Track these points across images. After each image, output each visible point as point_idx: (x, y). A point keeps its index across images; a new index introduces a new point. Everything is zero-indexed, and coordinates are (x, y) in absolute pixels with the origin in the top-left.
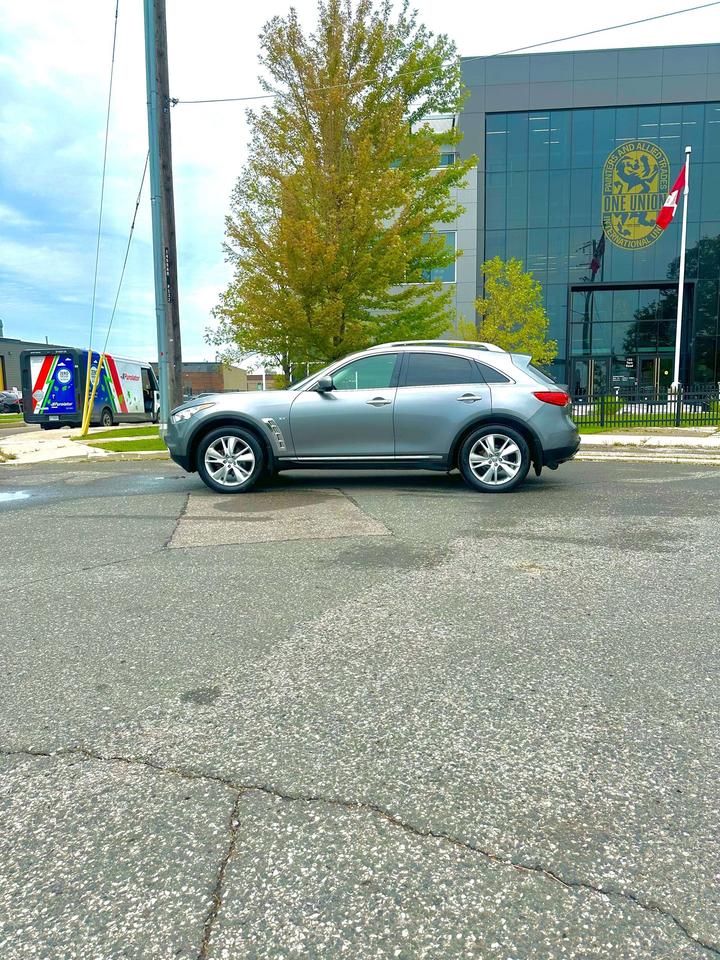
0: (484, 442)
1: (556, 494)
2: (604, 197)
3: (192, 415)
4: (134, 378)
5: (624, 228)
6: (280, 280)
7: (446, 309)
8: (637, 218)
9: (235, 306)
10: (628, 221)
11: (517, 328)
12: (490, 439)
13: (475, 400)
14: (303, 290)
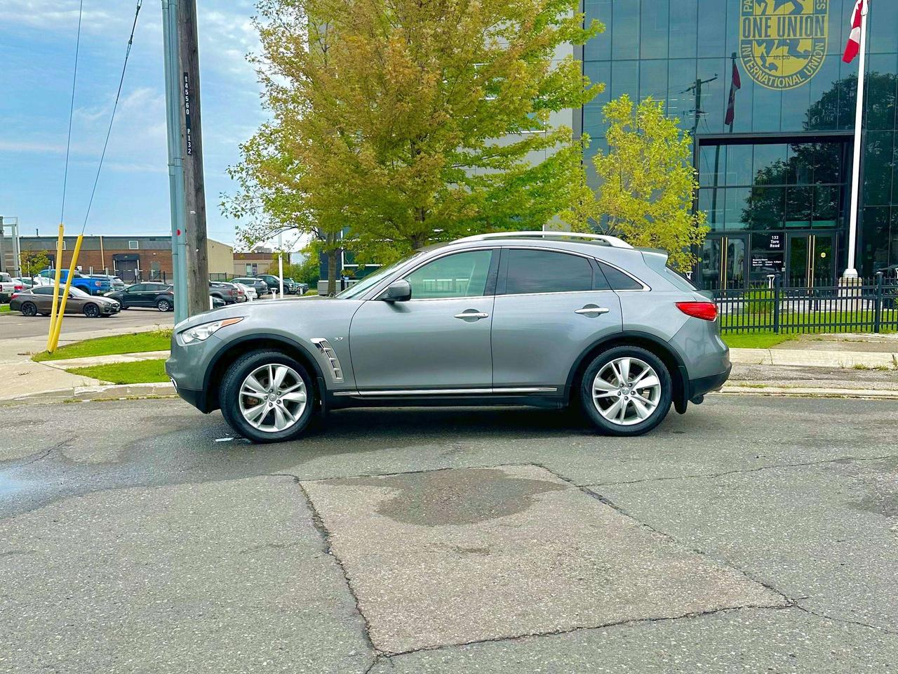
2: (742, 18)
3: (211, 334)
5: (769, 60)
8: (786, 48)
10: (774, 52)
13: (599, 313)
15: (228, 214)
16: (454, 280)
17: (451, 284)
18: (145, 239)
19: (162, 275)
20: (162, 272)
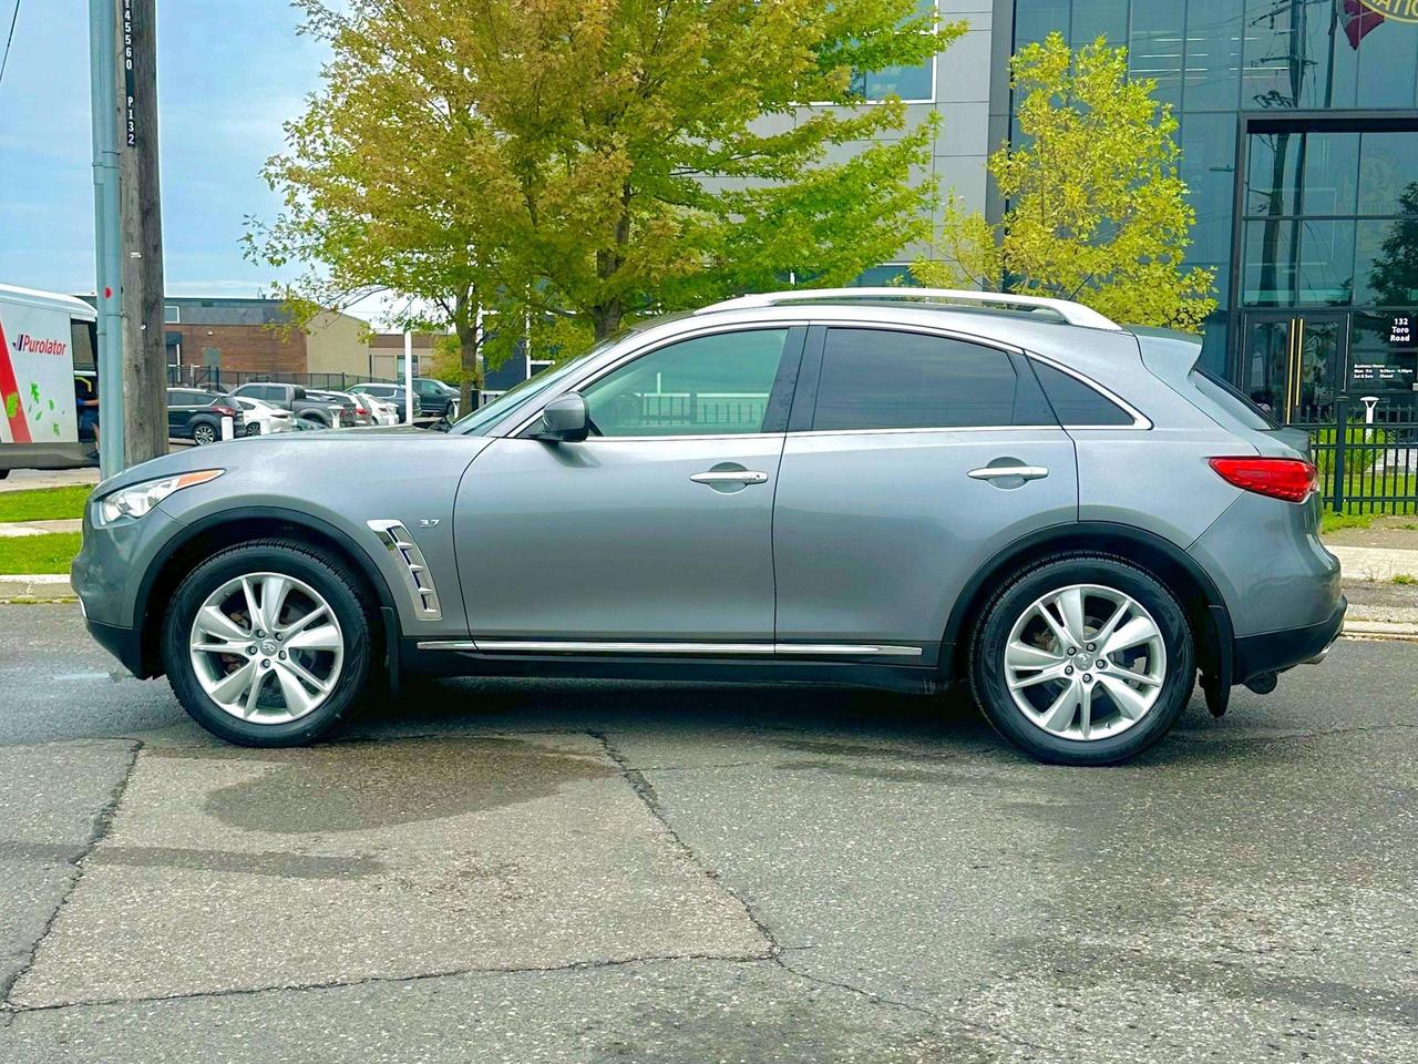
0: (1052, 609)
1: (1274, 773)
3: (155, 504)
4: (52, 348)
6: (451, 90)
7: (913, 178)
9: (330, 156)
11: (1108, 232)
12: (1071, 599)
13: (1027, 479)
14: (513, 120)
15: (258, 258)
16: (693, 397)
17: (687, 403)
18: (194, 303)
19: (213, 376)
20: (213, 368)
